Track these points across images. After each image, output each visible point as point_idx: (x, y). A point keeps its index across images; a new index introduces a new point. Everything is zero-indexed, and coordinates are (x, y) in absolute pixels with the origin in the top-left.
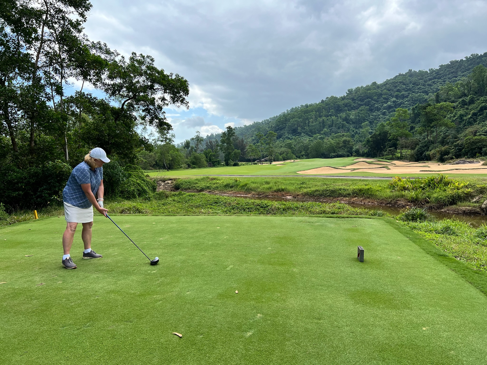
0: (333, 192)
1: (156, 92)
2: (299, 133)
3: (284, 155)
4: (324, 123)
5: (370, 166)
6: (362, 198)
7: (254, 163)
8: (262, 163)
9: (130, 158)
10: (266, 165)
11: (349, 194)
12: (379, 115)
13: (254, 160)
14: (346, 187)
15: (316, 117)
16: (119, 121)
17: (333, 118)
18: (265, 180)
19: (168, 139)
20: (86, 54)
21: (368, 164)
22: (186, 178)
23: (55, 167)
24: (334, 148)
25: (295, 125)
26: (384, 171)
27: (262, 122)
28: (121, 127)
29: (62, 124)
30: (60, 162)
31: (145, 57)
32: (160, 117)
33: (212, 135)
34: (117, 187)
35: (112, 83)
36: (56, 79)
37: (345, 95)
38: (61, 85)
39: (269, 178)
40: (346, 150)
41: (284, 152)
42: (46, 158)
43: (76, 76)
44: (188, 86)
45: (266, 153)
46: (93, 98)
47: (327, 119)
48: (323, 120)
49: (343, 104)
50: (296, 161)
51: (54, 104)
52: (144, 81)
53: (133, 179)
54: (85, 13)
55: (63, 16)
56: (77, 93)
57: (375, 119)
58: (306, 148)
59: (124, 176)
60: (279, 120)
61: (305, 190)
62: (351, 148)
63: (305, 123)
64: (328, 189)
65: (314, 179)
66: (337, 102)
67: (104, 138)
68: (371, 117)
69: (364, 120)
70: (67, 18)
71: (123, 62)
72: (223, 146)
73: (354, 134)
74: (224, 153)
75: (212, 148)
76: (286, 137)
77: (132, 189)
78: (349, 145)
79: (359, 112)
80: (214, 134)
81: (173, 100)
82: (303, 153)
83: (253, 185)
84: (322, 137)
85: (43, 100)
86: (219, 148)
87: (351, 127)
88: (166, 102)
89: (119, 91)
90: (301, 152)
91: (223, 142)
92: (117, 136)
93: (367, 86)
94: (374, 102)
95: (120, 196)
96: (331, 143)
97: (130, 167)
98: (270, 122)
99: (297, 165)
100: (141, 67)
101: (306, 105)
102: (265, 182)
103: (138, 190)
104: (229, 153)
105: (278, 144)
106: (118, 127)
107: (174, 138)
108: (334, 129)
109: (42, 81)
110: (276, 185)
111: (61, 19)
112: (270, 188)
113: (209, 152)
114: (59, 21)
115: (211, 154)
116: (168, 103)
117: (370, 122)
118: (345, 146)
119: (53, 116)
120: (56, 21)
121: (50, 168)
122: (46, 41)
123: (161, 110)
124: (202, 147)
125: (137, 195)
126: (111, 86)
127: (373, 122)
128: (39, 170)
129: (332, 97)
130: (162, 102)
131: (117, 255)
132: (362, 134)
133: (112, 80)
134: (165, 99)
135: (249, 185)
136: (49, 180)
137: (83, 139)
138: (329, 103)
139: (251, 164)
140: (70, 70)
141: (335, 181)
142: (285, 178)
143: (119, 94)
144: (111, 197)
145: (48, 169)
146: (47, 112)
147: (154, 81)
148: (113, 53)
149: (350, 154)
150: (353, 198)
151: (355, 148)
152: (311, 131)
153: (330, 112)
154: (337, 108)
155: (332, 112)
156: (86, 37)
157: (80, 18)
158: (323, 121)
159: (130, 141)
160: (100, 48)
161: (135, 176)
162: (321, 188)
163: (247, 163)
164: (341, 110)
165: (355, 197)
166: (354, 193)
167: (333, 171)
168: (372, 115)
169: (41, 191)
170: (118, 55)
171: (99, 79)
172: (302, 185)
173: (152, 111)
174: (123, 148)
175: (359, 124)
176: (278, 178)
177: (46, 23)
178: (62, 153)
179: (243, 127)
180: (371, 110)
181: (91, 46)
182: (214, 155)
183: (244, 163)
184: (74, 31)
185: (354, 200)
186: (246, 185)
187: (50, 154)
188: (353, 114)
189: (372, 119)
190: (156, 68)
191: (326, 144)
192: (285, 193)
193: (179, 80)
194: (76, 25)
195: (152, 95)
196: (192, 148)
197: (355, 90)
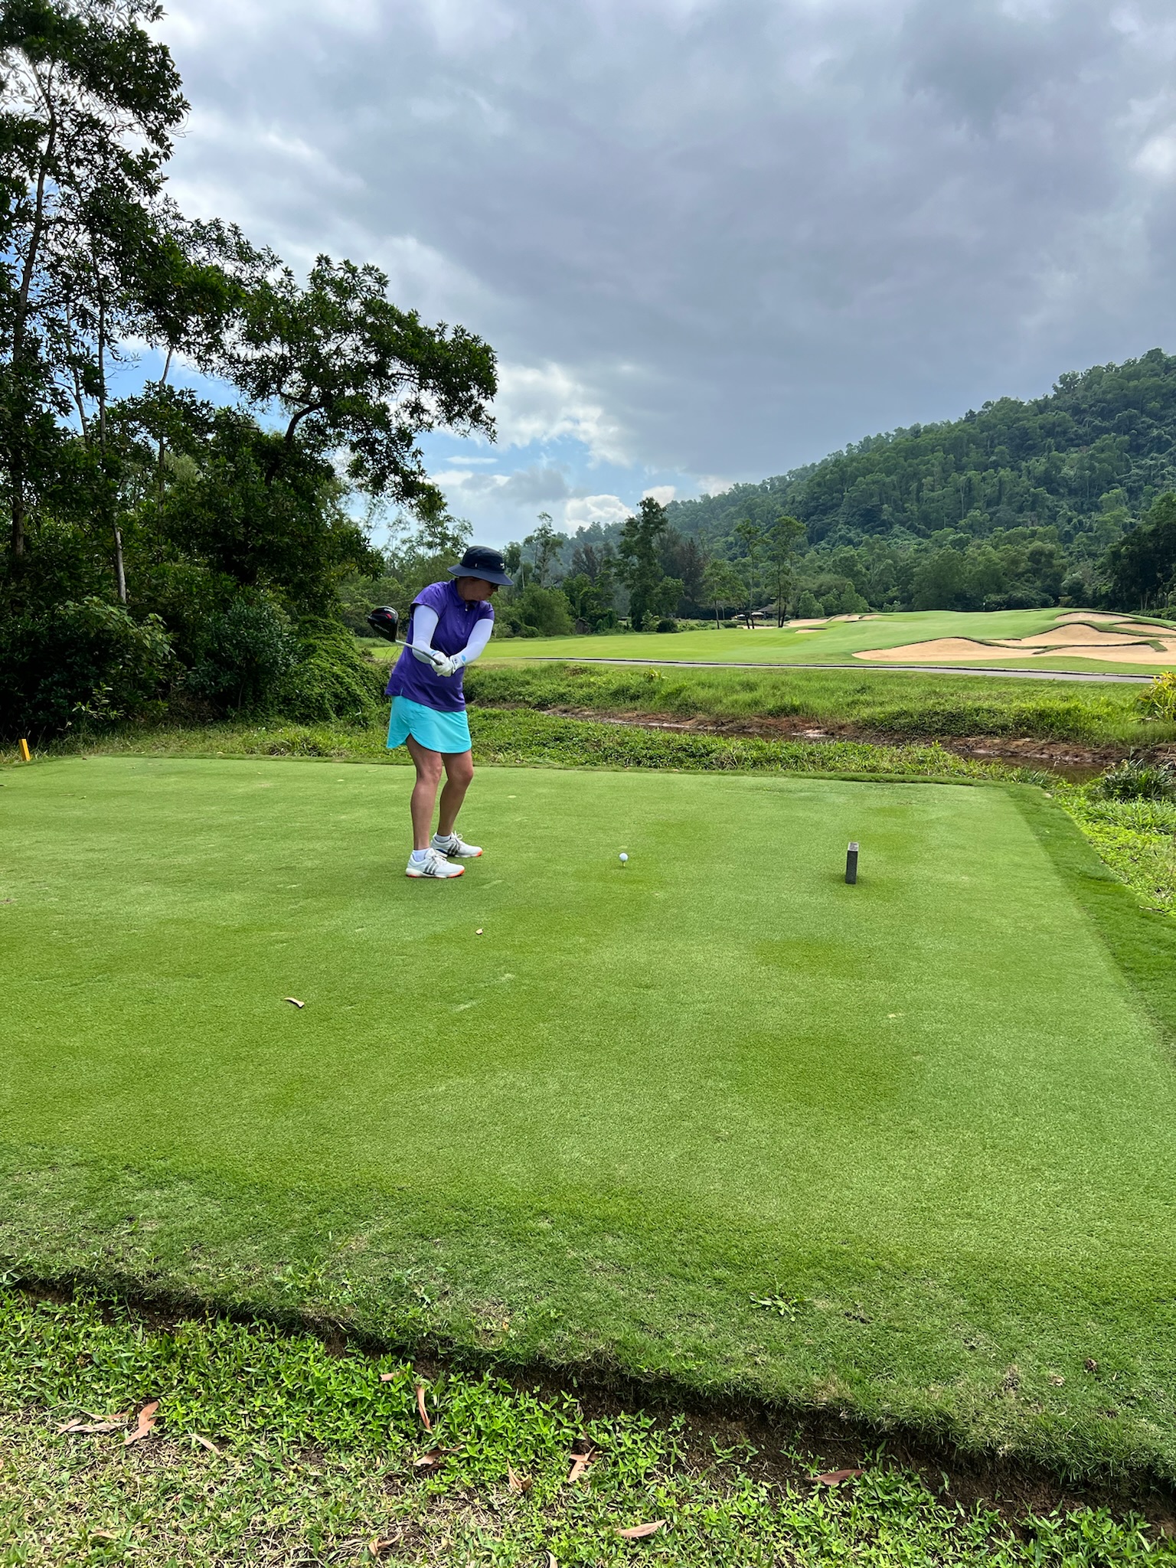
0: (953, 718)
1: (394, 384)
2: (883, 523)
3: (830, 597)
4: (970, 490)
5: (1101, 639)
6: (1043, 741)
7: (728, 622)
8: (753, 625)
9: (315, 595)
10: (766, 630)
11: (1004, 728)
12: (1163, 466)
13: (728, 614)
14: (998, 705)
15: (944, 471)
16: (280, 477)
17: (1005, 473)
18: (744, 678)
19: (449, 540)
20: (172, 263)
21: (1097, 633)
22: (494, 667)
23: (84, 617)
24: (999, 578)
25: (872, 496)
26: (1146, 656)
27: (761, 486)
28: (285, 498)
29: (104, 487)
30: (96, 605)
31: (359, 271)
32: (405, 468)
33: (596, 527)
34: (269, 682)
35: (258, 354)
36: (83, 344)
37: (1050, 396)
38: (100, 363)
39: (758, 670)
40: (1038, 583)
41: (830, 588)
42: (59, 592)
43: (149, 331)
44: (492, 367)
45: (768, 590)
46: (198, 404)
47: (984, 479)
48: (969, 480)
49: (1041, 428)
50: (867, 618)
51: (84, 420)
52: (356, 350)
53: (320, 662)
54: (168, 131)
55: (101, 139)
56: (149, 389)
57: (1148, 480)
58: (904, 575)
59: (292, 651)
60: (818, 479)
61: (866, 712)
62: (1058, 578)
63: (907, 489)
64: (939, 709)
65: (902, 677)
66: (1018, 420)
67: (233, 532)
68: (1135, 471)
69: (1110, 483)
70: (116, 147)
71: (289, 288)
72: (627, 564)
73: (1072, 532)
74: (628, 587)
75: (591, 571)
76: (841, 537)
77: (317, 690)
78: (1051, 566)
79: (1092, 455)
80: (603, 526)
81: (449, 412)
82: (893, 592)
83: (703, 694)
84: (961, 539)
85: (45, 411)
86: (614, 570)
87: (1065, 507)
88: (426, 418)
89: (280, 384)
90: (886, 590)
91: (627, 551)
92: (270, 526)
93: (1128, 364)
94: (1147, 419)
95: (280, 712)
96: (989, 560)
97: (314, 625)
98: (788, 486)
99: (863, 631)
100: (345, 304)
101: (912, 428)
102: (741, 684)
103: (336, 696)
104: (647, 590)
105: (812, 561)
106: (274, 498)
107: (468, 535)
108: (1004, 511)
109: (42, 353)
110: (774, 695)
111: (95, 149)
112: (756, 703)
113: (581, 586)
114: (90, 157)
115: (586, 589)
116: (430, 421)
117: (1130, 491)
118: (1035, 572)
119: (74, 461)
120: (81, 155)
121: (70, 622)
122: (51, 222)
123: (408, 445)
124: (562, 565)
125: (331, 712)
126: (254, 367)
127: (1141, 488)
128: (40, 626)
129: (1004, 401)
130: (412, 417)
131: (212, 848)
132: (1098, 529)
133: (257, 348)
134: (422, 408)
135: (688, 693)
136: (69, 657)
137: (173, 535)
138: (993, 421)
139: (716, 625)
140: (130, 313)
141: (969, 683)
142: (807, 672)
143: (280, 393)
144: (253, 713)
145: (64, 623)
146: (59, 449)
147: (385, 351)
148: (260, 257)
149: (1051, 597)
150: (1016, 739)
151: (1069, 577)
152: (925, 519)
153: (992, 452)
154: (1018, 441)
155: (1002, 452)
156: (172, 209)
157: (153, 148)
158: (969, 486)
159: (311, 543)
160: (221, 241)
161: (326, 651)
162: (917, 706)
163: (703, 622)
164: (1031, 448)
165: (1024, 735)
166: (1019, 723)
167: (975, 653)
168: (1138, 467)
169: (48, 690)
170: (276, 262)
171: (215, 344)
172: (858, 696)
173: (380, 448)
174: (293, 566)
175: (1091, 496)
176: (786, 673)
177: (49, 165)
178: (107, 577)
179: (699, 500)
180: (1136, 449)
181: (192, 233)
182: (597, 596)
183: (693, 623)
184: (136, 189)
185: (1018, 746)
186: (679, 691)
187: (70, 578)
188: (1071, 464)
189: (1138, 481)
190: (392, 308)
191: (973, 564)
192: (803, 721)
193: (466, 345)
194: (141, 170)
195: (380, 394)
196: (527, 570)
197: (1084, 379)
